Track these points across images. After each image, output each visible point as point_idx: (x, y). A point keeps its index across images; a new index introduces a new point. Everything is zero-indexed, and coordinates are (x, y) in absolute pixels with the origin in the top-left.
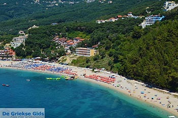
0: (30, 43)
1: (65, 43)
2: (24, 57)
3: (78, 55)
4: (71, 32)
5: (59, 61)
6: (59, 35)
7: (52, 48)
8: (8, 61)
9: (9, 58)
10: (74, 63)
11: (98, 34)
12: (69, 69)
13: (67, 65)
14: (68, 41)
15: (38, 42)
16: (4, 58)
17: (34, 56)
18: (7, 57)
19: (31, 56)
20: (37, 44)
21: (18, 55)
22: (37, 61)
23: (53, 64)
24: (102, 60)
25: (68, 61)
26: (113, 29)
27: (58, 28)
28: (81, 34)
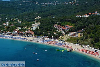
0: (42, 28)
1: (60, 28)
2: (39, 35)
3: (71, 36)
4: (63, 22)
5: (59, 39)
6: (57, 23)
7: (54, 31)
8: (31, 38)
9: (31, 36)
10: (69, 40)
11: (80, 24)
12: (66, 44)
13: (65, 41)
14: (62, 27)
15: (46, 27)
16: (28, 36)
17: (44, 35)
18: (30, 35)
19: (43, 35)
20: (45, 28)
21: (35, 34)
22: (47, 38)
23: (56, 40)
24: (86, 40)
25: (65, 39)
26: (89, 21)
27: (56, 20)
28: (69, 23)
